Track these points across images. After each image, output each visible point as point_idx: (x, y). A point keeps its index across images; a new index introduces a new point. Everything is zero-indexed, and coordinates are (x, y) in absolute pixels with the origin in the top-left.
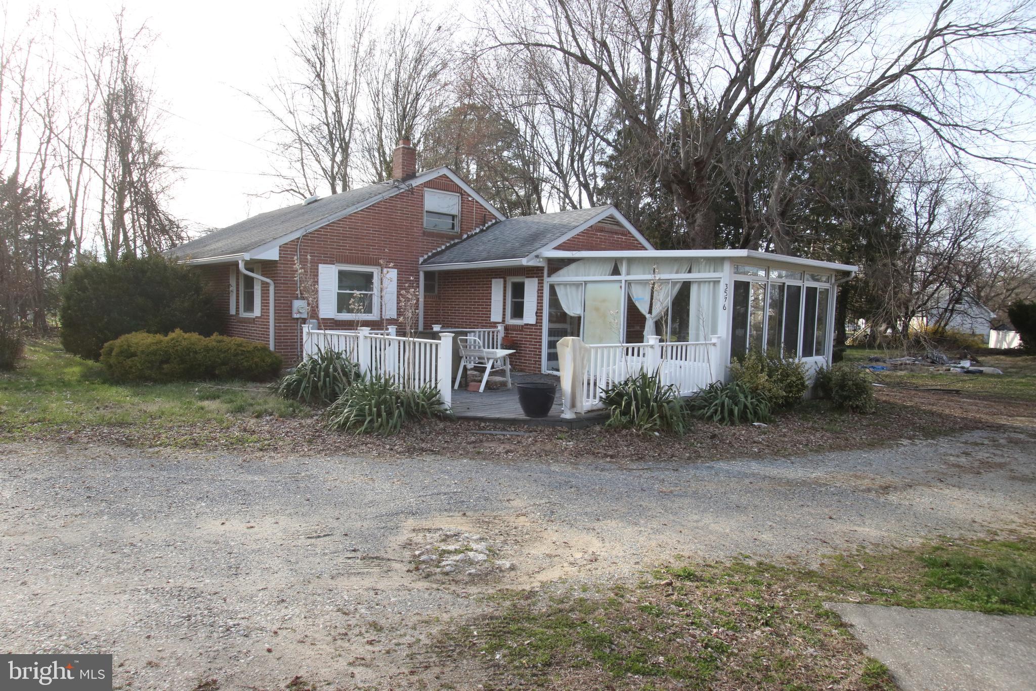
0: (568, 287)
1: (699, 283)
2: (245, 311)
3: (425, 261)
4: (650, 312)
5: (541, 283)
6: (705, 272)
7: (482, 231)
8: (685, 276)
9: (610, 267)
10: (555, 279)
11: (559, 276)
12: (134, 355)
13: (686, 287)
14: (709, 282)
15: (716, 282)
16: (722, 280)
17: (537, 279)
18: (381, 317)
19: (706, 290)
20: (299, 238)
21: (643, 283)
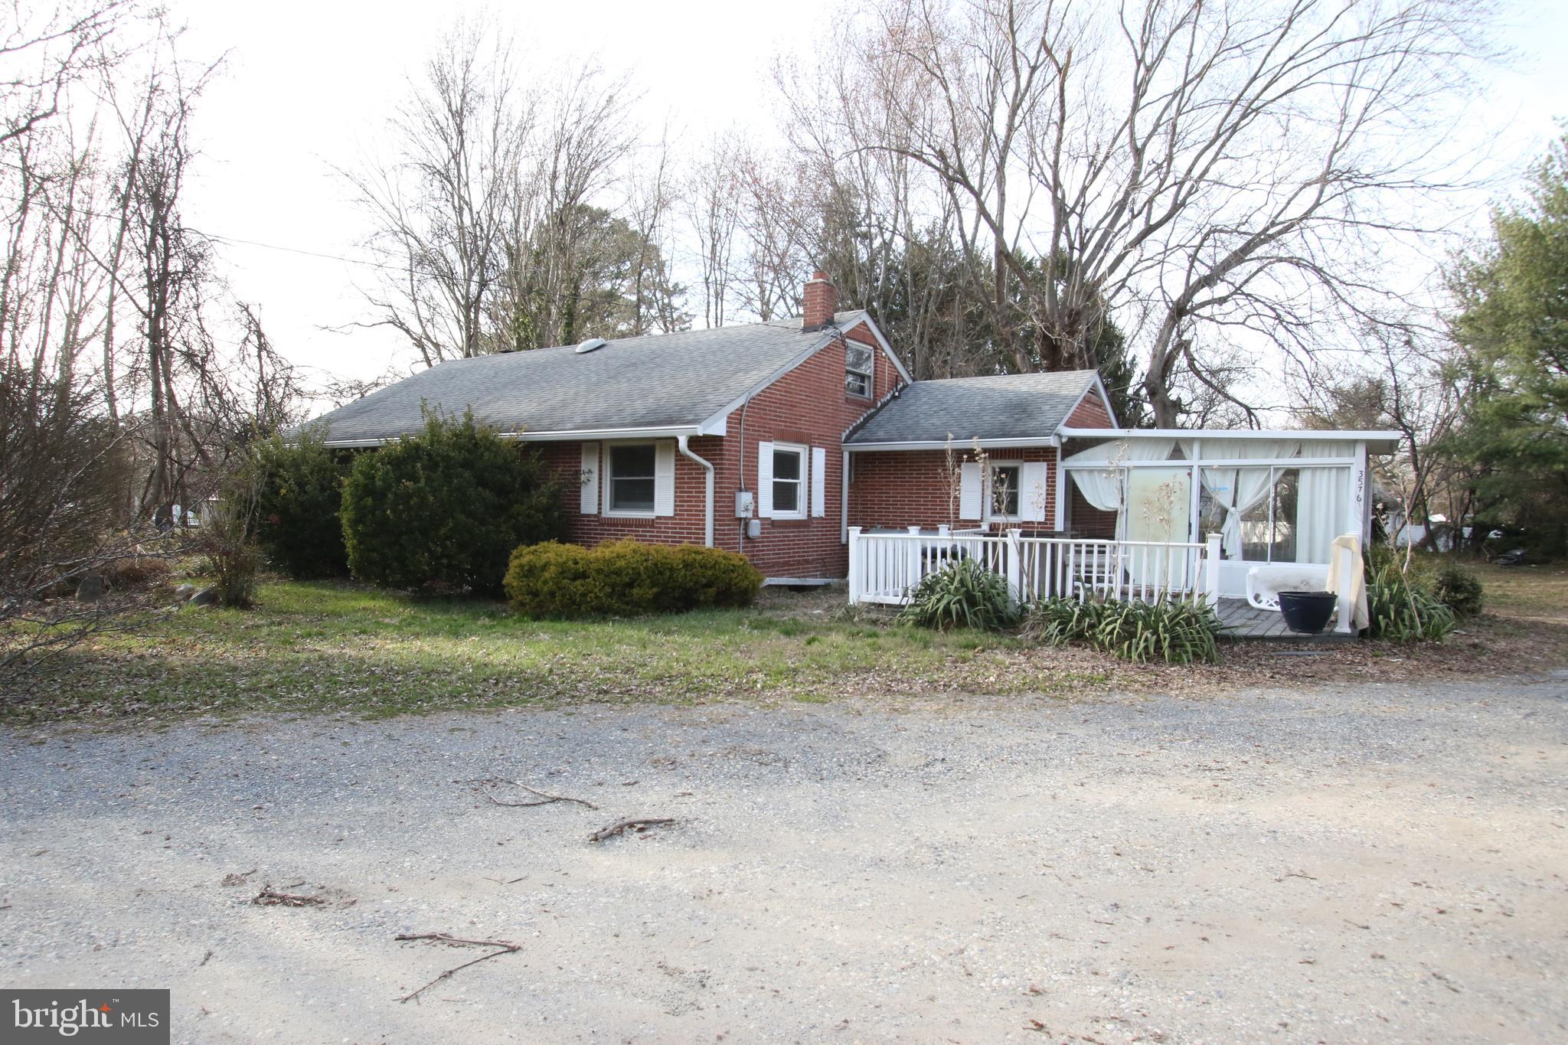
0: (1096, 473)
1: (1314, 469)
2: (611, 509)
3: (848, 439)
4: (1234, 505)
5: (1052, 469)
6: (1322, 456)
7: (894, 397)
8: (1290, 461)
9: (1167, 450)
10: (1072, 462)
11: (1079, 460)
12: (583, 575)
13: (1292, 474)
14: (1330, 468)
15: (1342, 469)
16: (1352, 467)
17: (1045, 464)
18: (809, 515)
19: (1324, 480)
20: (743, 406)
21: (1223, 469)
